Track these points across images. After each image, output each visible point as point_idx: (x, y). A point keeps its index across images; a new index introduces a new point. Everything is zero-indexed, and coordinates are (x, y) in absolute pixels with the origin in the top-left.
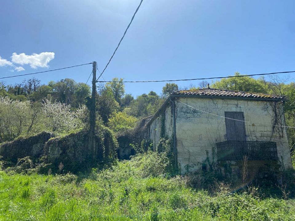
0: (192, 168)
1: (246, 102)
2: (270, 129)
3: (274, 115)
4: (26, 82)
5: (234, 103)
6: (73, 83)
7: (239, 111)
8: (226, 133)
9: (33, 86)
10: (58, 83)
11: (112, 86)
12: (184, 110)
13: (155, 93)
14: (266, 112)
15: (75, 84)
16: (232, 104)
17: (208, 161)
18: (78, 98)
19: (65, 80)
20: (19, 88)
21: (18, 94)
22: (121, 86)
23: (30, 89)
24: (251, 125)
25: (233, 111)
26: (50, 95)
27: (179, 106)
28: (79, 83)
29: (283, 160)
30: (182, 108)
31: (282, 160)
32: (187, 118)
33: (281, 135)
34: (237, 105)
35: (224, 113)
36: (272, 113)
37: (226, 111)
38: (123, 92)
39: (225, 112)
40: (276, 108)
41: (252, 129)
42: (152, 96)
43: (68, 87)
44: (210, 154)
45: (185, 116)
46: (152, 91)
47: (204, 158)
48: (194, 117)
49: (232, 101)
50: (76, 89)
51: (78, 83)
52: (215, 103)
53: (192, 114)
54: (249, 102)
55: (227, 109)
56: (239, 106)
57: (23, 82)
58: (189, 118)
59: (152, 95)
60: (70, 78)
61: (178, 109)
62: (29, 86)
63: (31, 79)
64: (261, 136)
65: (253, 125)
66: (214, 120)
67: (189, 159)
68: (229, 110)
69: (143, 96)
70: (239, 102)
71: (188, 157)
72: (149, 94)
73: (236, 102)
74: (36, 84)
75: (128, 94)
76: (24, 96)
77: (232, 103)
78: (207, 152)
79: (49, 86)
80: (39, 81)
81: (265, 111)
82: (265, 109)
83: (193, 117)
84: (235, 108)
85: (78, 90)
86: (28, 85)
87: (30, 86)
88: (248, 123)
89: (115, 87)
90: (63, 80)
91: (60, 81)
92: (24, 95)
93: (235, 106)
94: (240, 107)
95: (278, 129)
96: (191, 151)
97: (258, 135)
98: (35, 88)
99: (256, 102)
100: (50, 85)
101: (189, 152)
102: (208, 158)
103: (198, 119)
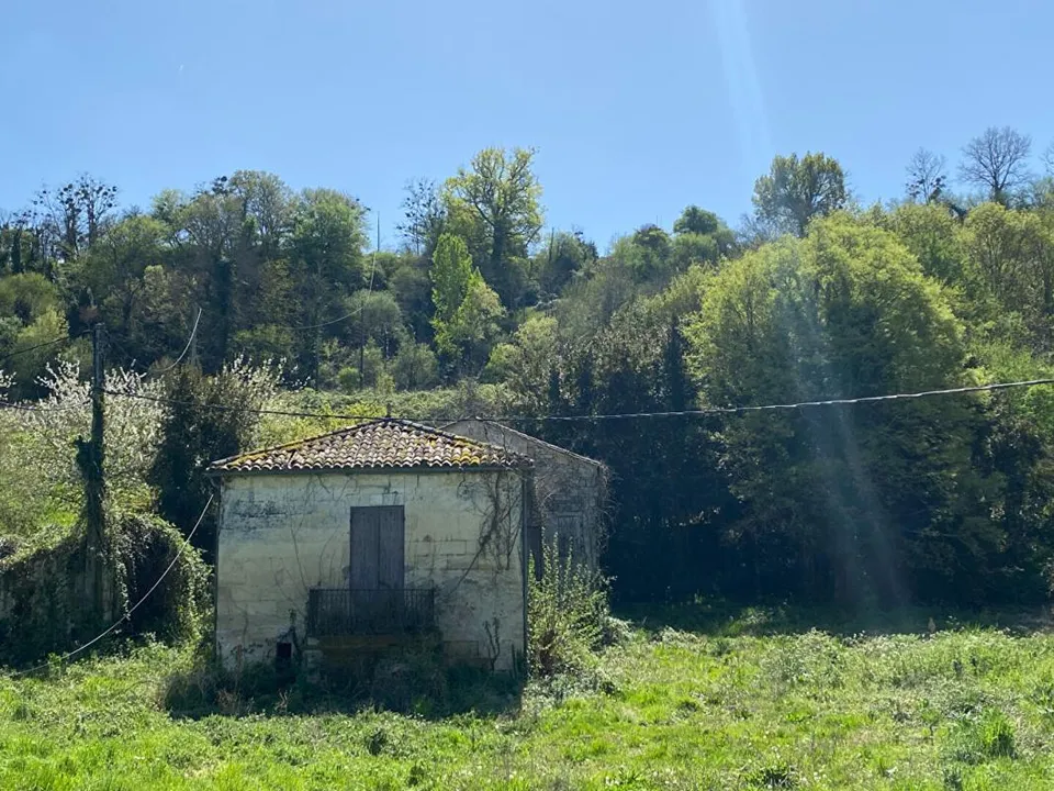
0: (248, 655)
1: (414, 478)
2: (473, 548)
3: (491, 509)
4: (52, 198)
5: (378, 483)
6: (271, 194)
7: (391, 503)
8: (348, 564)
9: (84, 215)
10: (202, 200)
11: (475, 197)
12: (242, 509)
13: (711, 217)
14: (468, 504)
15: (284, 198)
16: (371, 486)
17: (294, 635)
18: (292, 276)
19: (234, 182)
20: (18, 233)
21: (17, 269)
22: (522, 194)
23: (72, 235)
24: (421, 539)
25: (374, 504)
26: (159, 267)
27: (231, 499)
28: (305, 192)
29: (499, 630)
30: (238, 503)
31: (497, 627)
32: (250, 528)
33: (504, 561)
34: (387, 488)
35: (349, 511)
36: (485, 505)
37: (354, 505)
38: (532, 226)
39: (352, 508)
40: (500, 490)
41: (423, 549)
42: (692, 237)
43: (250, 215)
44: (300, 618)
45: (244, 523)
46: (694, 209)
47: (284, 627)
48: (267, 526)
49: (375, 477)
50: (292, 225)
51: (298, 190)
52: (328, 485)
53: (262, 519)
54: (423, 479)
55: (360, 500)
56: (393, 490)
57: (35, 203)
58: (255, 528)
59: (692, 229)
60: (258, 170)
61: (227, 507)
62: (67, 222)
63: (74, 183)
64: (447, 569)
65: (427, 539)
66: (320, 531)
67: (245, 630)
68: (364, 504)
69: (643, 243)
70: (393, 478)
71: (243, 628)
72: (679, 228)
73: (384, 480)
74: (97, 205)
75: (562, 231)
76: (40, 277)
77: (373, 483)
78: (293, 615)
79: (154, 217)
80: (110, 193)
81: (466, 499)
82: (468, 493)
83: (263, 525)
84: (381, 497)
85: (300, 229)
86: (60, 214)
87: (69, 218)
88: (412, 537)
89: (488, 201)
90: (224, 179)
91: (209, 187)
92: (40, 270)
93: (382, 490)
94: (396, 493)
95: (498, 547)
96: (251, 612)
97: (440, 564)
98: (93, 226)
99: (444, 478)
100: (162, 214)
101: (245, 614)
102: (292, 630)
103: (278, 531)
